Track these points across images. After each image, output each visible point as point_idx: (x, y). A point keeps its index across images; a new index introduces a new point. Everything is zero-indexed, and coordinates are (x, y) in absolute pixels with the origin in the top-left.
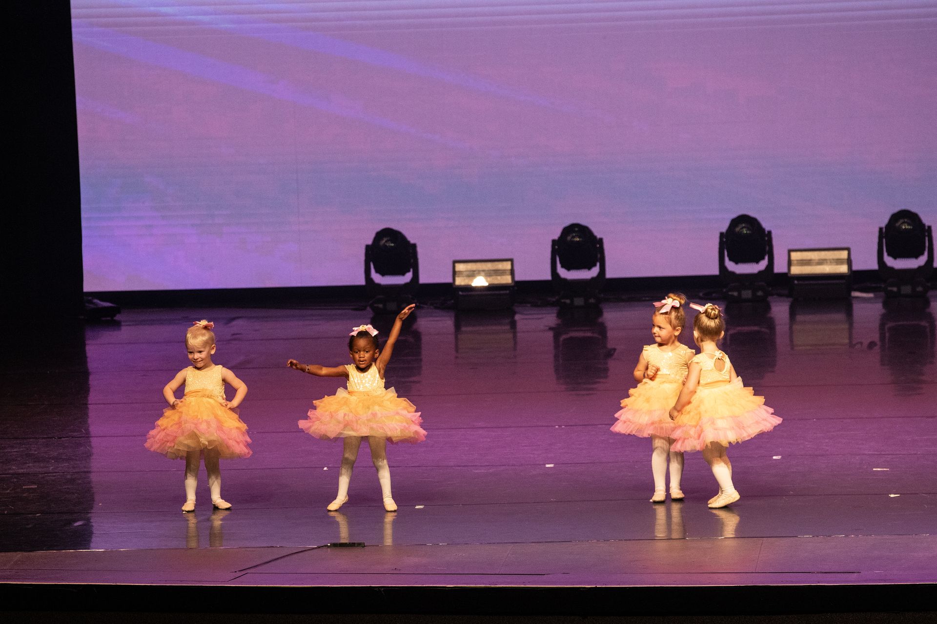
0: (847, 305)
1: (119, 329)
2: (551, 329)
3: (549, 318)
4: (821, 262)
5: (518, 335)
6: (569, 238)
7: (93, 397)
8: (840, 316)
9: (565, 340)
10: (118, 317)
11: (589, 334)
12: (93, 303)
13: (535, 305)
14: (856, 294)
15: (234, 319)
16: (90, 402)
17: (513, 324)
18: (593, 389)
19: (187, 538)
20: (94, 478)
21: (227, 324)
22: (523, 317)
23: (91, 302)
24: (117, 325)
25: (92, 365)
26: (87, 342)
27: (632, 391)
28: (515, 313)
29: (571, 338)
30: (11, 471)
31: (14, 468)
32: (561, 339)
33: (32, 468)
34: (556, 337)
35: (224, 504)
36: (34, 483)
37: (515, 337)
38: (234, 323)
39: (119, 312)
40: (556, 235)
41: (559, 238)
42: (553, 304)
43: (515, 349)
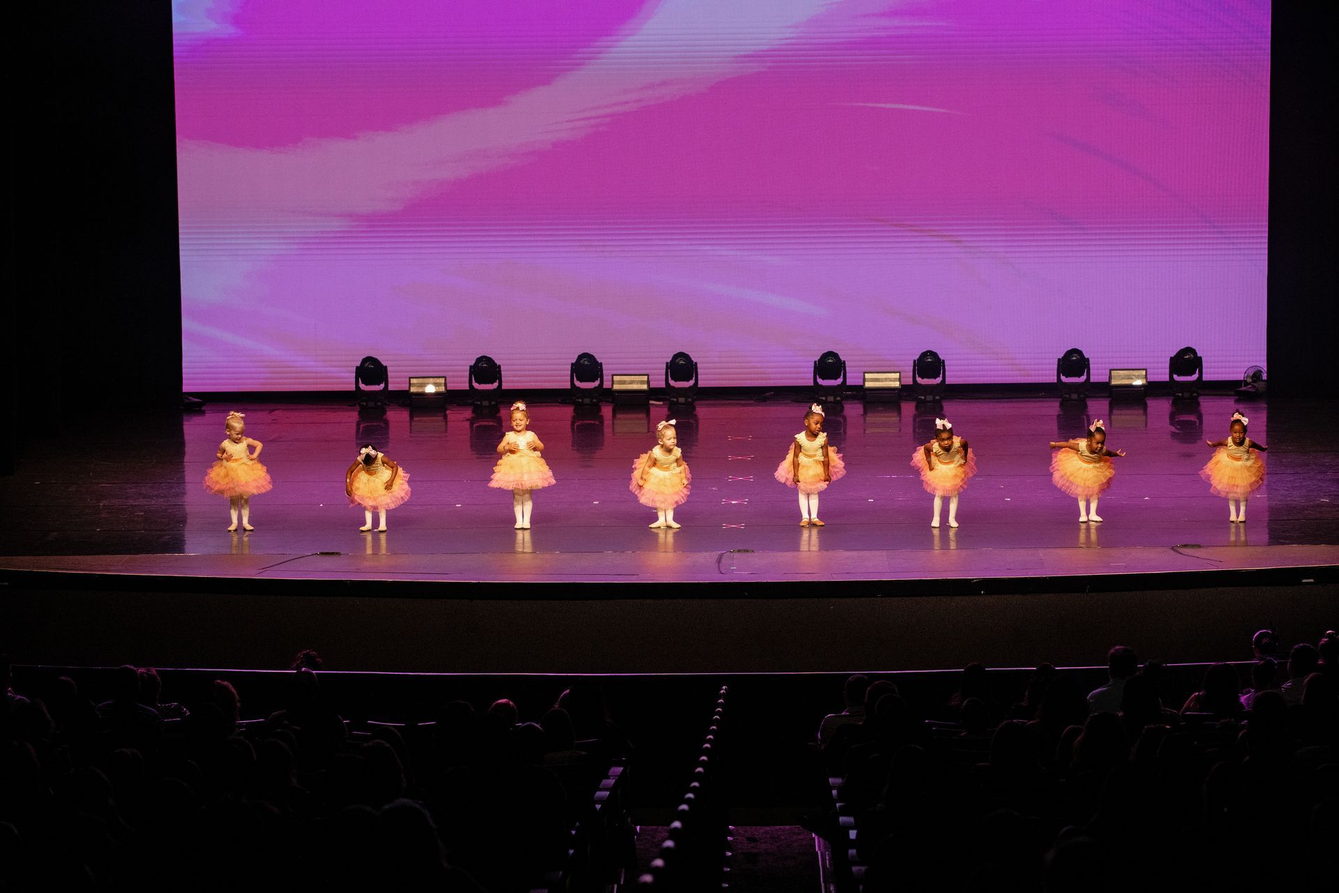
0: (646, 409)
1: (205, 415)
2: (468, 420)
3: (468, 413)
4: (632, 382)
5: (448, 423)
6: (480, 364)
7: (187, 458)
8: (643, 416)
9: (477, 427)
10: (203, 408)
11: (491, 423)
12: (190, 400)
13: (459, 405)
14: (651, 402)
15: (273, 411)
16: (185, 461)
17: (445, 417)
18: (490, 458)
19: (231, 547)
20: (188, 509)
21: (270, 413)
22: (451, 412)
23: (187, 399)
24: (202, 413)
25: (187, 437)
26: (185, 423)
27: (500, 462)
28: (446, 410)
29: (480, 426)
30: (128, 504)
31: (131, 502)
32: (475, 426)
33: (142, 501)
34: (472, 424)
35: (249, 527)
36: (142, 511)
37: (446, 425)
38: (276, 412)
39: (204, 405)
40: (472, 363)
41: (474, 365)
42: (470, 405)
43: (446, 432)
